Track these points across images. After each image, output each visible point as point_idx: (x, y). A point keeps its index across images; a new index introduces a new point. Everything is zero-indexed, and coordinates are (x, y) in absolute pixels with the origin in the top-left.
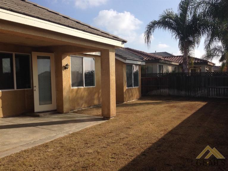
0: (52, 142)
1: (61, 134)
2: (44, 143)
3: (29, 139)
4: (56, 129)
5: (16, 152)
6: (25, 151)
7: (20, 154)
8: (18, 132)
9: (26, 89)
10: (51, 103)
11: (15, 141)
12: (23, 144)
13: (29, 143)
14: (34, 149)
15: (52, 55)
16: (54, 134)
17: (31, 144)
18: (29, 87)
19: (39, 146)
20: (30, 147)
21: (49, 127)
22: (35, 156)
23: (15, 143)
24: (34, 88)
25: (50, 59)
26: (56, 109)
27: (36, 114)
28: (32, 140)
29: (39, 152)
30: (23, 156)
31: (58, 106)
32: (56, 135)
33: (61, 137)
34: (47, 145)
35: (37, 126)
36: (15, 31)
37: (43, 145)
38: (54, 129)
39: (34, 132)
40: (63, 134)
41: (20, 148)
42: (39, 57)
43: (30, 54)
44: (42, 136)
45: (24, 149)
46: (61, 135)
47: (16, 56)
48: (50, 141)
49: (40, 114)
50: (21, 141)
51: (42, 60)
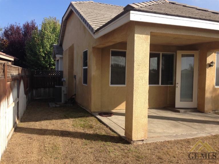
0: (193, 139)
1: (203, 133)
2: (186, 138)
3: (172, 132)
4: (197, 127)
5: (161, 141)
6: (168, 142)
7: (164, 143)
8: (161, 123)
9: (169, 85)
10: (192, 101)
11: (159, 130)
12: (167, 135)
13: (171, 135)
14: (177, 142)
15: (196, 53)
16: (195, 132)
17: (174, 137)
18: (172, 84)
19: (181, 140)
20: (173, 139)
21: (190, 124)
22: (178, 149)
23: (159, 133)
24: (177, 85)
25: (194, 57)
26: (196, 107)
27: (177, 109)
28: (174, 133)
29: (181, 146)
30: (166, 146)
31: (198, 104)
32: (198, 134)
33: (203, 137)
34: (189, 141)
35: (178, 121)
36: (168, 33)
37: (185, 140)
38: (195, 127)
39: (176, 126)
40: (205, 134)
41: (164, 137)
42: (183, 56)
43: (175, 53)
44: (183, 131)
45: (167, 139)
46: (203, 135)
47: (163, 55)
48: (192, 138)
49: (181, 110)
50: (164, 132)
51: (186, 58)
